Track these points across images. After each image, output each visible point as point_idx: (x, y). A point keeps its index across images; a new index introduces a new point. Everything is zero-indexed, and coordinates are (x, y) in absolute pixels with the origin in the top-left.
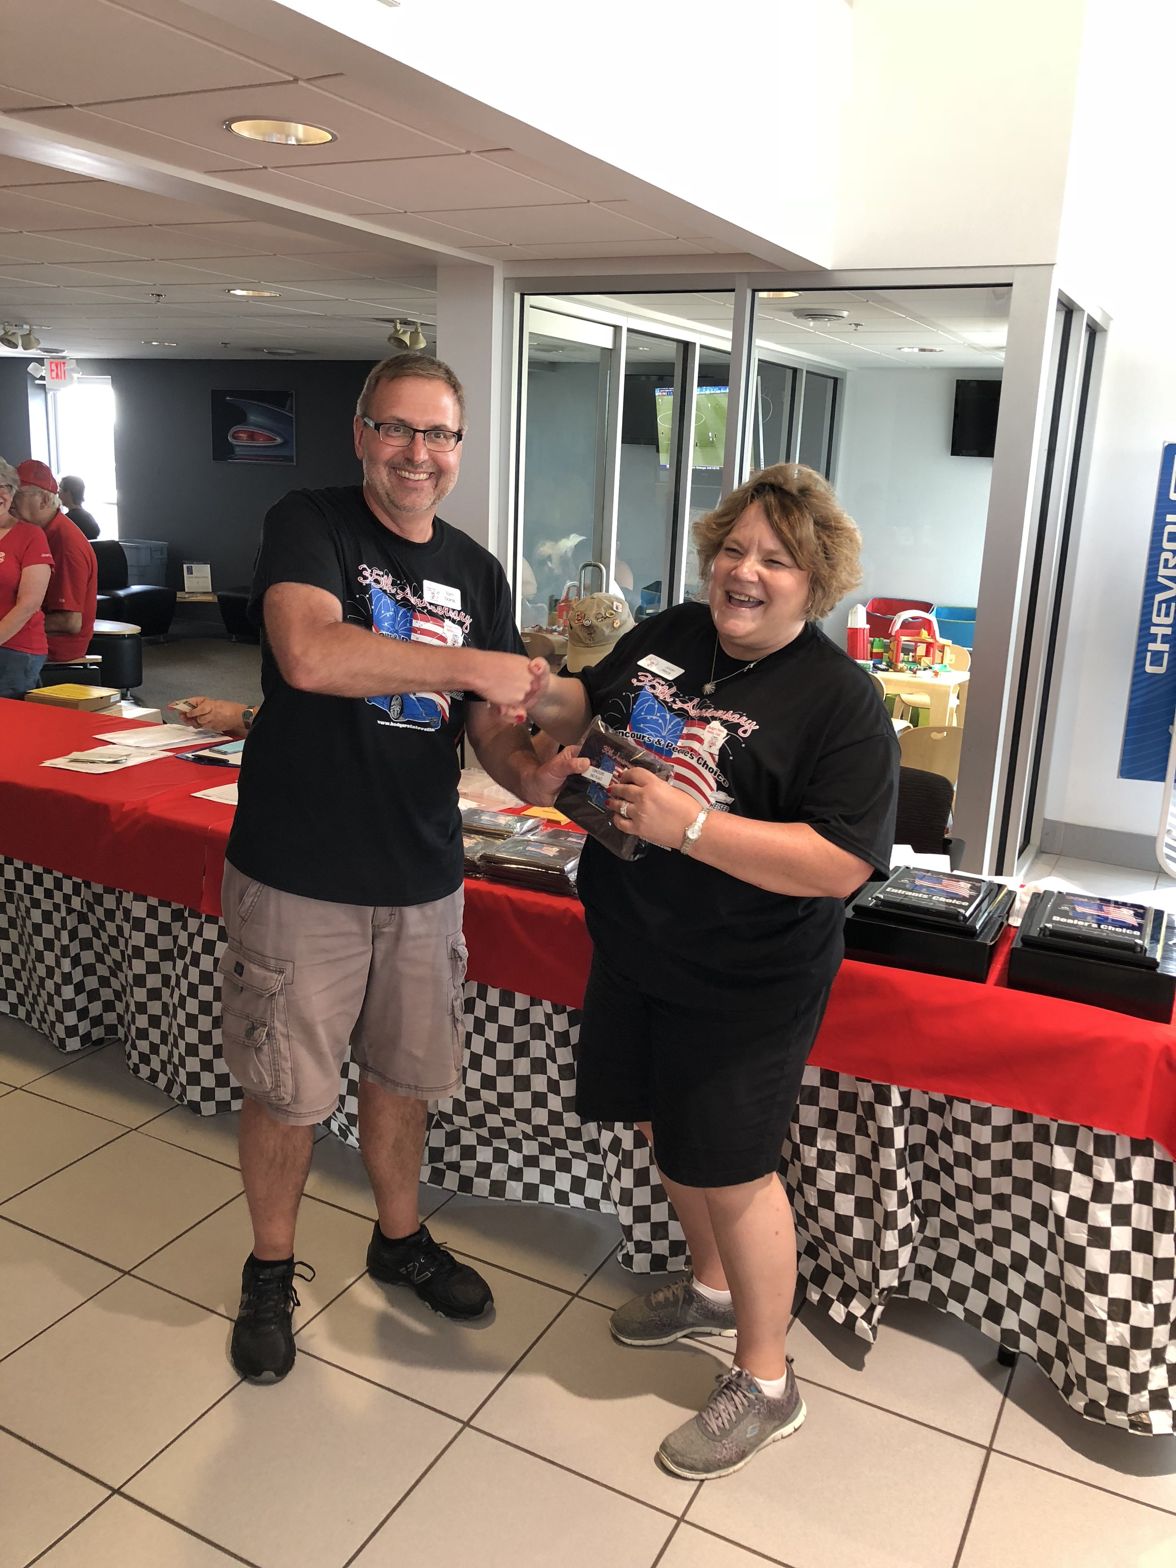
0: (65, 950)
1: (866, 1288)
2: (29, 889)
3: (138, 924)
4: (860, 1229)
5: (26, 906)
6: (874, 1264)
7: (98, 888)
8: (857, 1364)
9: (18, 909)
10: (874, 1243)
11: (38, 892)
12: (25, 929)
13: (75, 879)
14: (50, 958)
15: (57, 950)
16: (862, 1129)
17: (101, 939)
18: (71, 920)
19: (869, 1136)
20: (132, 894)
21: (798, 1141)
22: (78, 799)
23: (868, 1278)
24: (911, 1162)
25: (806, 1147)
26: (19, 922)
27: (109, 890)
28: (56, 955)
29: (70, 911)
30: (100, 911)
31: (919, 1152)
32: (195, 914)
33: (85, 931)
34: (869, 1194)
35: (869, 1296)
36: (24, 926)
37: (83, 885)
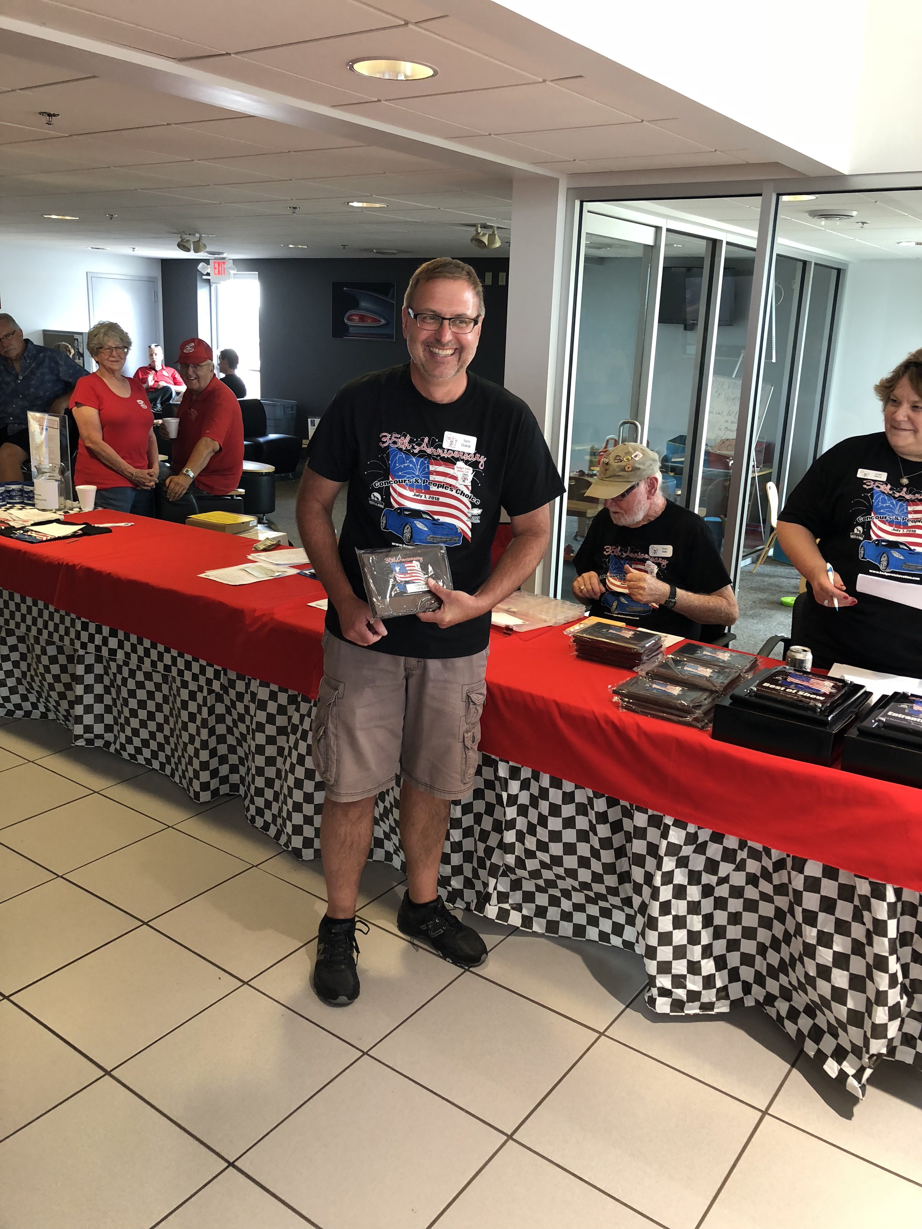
0: (204, 722)
1: (857, 1052)
2: (181, 673)
3: (262, 705)
4: (854, 1001)
5: (177, 686)
6: (865, 1032)
7: (232, 675)
8: (848, 1114)
9: (171, 688)
10: (866, 1014)
11: (188, 676)
12: (175, 704)
13: (216, 667)
14: (192, 728)
15: (198, 722)
16: (858, 917)
17: (232, 716)
18: (211, 698)
19: (864, 924)
20: (258, 681)
21: (800, 921)
22: (221, 604)
23: (860, 1043)
24: (901, 947)
25: (808, 927)
26: (171, 699)
27: (241, 677)
28: (197, 726)
29: (210, 692)
30: (232, 693)
31: (909, 939)
32: (306, 700)
33: (220, 709)
34: (863, 972)
35: (860, 1058)
36: (174, 702)
37: (222, 672)
